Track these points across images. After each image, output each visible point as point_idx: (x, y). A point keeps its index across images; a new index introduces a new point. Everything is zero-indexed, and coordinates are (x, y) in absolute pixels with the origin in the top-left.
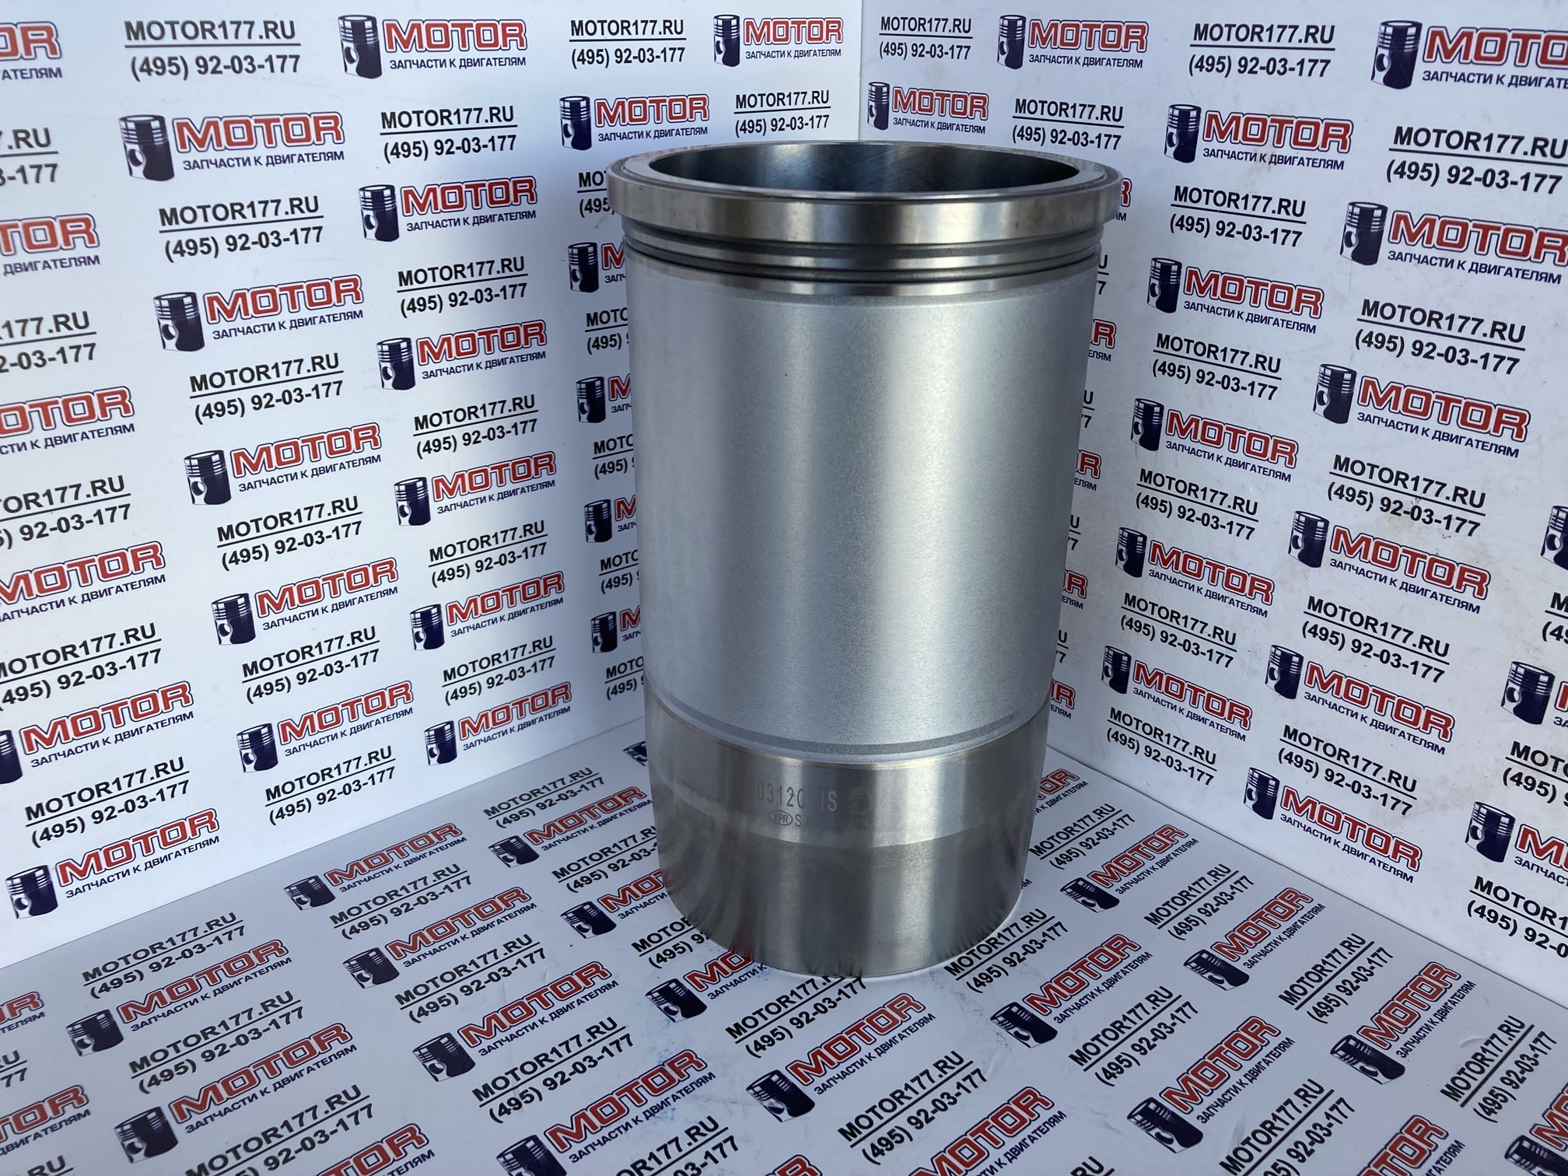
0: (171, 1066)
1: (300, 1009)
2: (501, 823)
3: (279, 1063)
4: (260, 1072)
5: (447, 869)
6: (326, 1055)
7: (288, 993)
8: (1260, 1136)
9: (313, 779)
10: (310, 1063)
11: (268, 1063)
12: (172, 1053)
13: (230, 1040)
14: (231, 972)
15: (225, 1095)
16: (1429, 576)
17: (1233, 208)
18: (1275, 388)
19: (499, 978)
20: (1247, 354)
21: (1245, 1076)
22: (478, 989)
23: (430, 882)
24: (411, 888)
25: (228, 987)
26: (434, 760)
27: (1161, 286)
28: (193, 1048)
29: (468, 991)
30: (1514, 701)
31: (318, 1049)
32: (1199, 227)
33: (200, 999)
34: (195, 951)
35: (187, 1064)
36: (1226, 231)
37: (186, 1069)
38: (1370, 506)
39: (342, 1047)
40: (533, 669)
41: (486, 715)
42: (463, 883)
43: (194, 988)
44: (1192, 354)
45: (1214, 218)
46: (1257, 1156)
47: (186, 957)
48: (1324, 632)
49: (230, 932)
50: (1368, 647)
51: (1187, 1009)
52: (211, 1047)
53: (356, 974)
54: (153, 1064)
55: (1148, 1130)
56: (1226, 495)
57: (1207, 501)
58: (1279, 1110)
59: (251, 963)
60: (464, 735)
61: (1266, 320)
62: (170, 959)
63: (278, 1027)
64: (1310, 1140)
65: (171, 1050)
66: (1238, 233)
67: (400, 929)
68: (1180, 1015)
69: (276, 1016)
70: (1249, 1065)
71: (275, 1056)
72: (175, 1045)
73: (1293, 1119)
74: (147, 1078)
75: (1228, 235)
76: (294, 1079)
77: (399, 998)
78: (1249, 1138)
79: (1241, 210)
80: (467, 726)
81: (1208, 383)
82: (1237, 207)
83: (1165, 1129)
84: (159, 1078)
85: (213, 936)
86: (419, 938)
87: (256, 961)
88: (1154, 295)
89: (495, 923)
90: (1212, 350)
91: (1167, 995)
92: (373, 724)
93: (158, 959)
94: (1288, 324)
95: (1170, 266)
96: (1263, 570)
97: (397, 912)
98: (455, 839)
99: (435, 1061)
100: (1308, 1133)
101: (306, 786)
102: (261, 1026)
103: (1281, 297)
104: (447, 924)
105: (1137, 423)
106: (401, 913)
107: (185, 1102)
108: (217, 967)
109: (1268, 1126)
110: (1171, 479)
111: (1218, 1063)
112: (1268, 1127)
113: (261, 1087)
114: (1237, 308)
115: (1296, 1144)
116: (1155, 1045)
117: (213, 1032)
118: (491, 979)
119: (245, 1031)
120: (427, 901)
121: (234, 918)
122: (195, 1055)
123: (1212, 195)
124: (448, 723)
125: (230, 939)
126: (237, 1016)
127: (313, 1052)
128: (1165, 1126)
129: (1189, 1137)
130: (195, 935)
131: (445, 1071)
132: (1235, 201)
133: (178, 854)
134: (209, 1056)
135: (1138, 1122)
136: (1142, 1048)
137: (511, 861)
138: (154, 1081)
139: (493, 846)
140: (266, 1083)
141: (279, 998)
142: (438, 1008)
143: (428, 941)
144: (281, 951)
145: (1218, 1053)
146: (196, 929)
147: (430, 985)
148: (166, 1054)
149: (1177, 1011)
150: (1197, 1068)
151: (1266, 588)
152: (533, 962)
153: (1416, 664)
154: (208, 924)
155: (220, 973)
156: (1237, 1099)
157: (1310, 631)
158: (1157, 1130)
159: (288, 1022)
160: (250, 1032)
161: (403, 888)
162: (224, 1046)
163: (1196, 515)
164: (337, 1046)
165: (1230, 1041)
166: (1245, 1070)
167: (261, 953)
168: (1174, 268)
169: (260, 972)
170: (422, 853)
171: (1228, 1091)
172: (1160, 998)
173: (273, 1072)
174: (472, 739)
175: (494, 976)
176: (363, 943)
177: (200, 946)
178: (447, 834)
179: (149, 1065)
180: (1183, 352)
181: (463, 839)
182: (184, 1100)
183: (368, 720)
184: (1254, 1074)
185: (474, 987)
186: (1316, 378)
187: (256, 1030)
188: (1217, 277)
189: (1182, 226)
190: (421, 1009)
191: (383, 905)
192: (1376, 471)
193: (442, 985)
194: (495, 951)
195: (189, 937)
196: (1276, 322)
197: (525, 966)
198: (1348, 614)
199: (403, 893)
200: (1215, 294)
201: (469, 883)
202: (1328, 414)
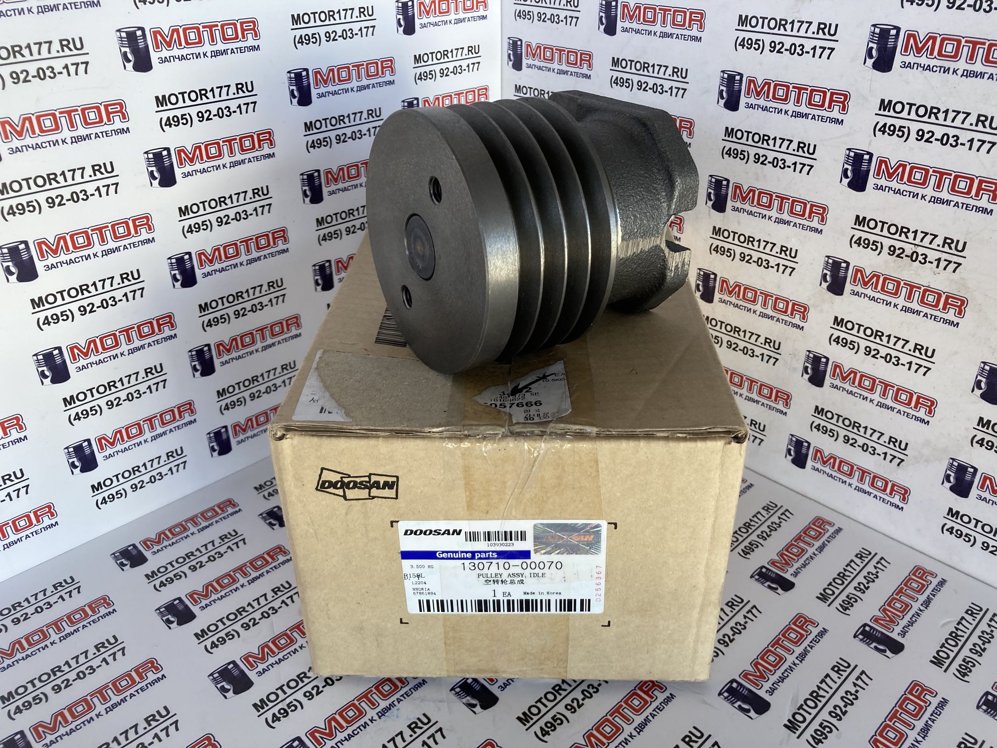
0: (29, 698)
1: (123, 649)
2: (266, 496)
3: (109, 692)
4: (95, 700)
5: (229, 533)
6: (144, 684)
7: (114, 637)
8: (809, 703)
9: (127, 474)
10: (132, 691)
11: (101, 692)
12: (30, 688)
13: (72, 676)
14: (72, 623)
15: (70, 719)
16: (922, 301)
17: (782, 31)
18: (812, 167)
19: (269, 616)
20: (791, 141)
21: (797, 658)
22: (254, 625)
23: (217, 544)
24: (203, 550)
25: (69, 634)
26: (216, 454)
27: (727, 92)
28: (45, 683)
29: (246, 627)
30: (981, 389)
31: (137, 679)
32: (757, 46)
33: (49, 645)
34: (44, 607)
35: (41, 696)
36: (777, 49)
37: (41, 700)
38: (880, 252)
39: (155, 677)
40: (283, 385)
41: (251, 420)
42: (241, 544)
43: (45, 637)
44: (750, 142)
45: (768, 39)
46: (809, 718)
47: (38, 612)
48: (844, 341)
49: (70, 592)
50: (876, 352)
51: (754, 611)
52: (58, 682)
53: (164, 618)
54: (17, 697)
55: (733, 703)
56: (775, 245)
57: (761, 249)
58: (821, 683)
59: (86, 615)
60: (236, 435)
61: (806, 116)
62: (27, 614)
63: (107, 663)
64: (844, 704)
65: (29, 686)
66: (786, 50)
67: (195, 581)
68: (750, 615)
69: (105, 655)
70: (799, 650)
71: (106, 687)
72: (32, 682)
73: (831, 688)
74: (12, 708)
75: (779, 52)
76: (120, 704)
77: (196, 635)
78: (802, 705)
79: (789, 32)
80: (237, 428)
81: (762, 163)
82: (785, 30)
83: (744, 702)
84: (22, 708)
85: (58, 595)
86: (210, 588)
87: (90, 613)
88: (722, 98)
89: (265, 574)
90: (765, 139)
91: (740, 601)
92: (168, 432)
93: (18, 615)
94: (822, 119)
95: (734, 76)
96: (801, 298)
97: (193, 569)
98: (234, 510)
99: (224, 683)
100: (842, 698)
101: (122, 480)
102: (95, 663)
103: (817, 98)
104: (230, 576)
105: (710, 193)
106: (196, 569)
107: (41, 726)
108: (61, 619)
109: (815, 694)
110: (735, 233)
111: (777, 649)
112: (815, 696)
113: (96, 712)
114: (784, 107)
115: (835, 707)
116: (734, 639)
117: (60, 671)
118: (263, 617)
119: (83, 668)
120: (215, 559)
121: (73, 580)
122: (47, 689)
123: (766, 21)
124: (223, 427)
125: (70, 596)
126: (77, 657)
127: (134, 681)
128: (745, 699)
129: (761, 706)
130: (45, 595)
131: (231, 691)
132: (784, 26)
133: (27, 537)
134: (57, 689)
135: (726, 698)
136: (725, 642)
137: (275, 525)
138: (18, 710)
139: (261, 514)
140: (100, 708)
141: (108, 640)
142: (225, 641)
143: (216, 590)
144: (108, 604)
145: (777, 643)
146: (45, 590)
147: (219, 624)
148: (26, 689)
149: (747, 613)
150: (764, 655)
151: (803, 310)
152: (293, 602)
153: (910, 363)
154: (54, 586)
155: (64, 624)
156: (792, 676)
157: (834, 341)
158: (739, 703)
159: (115, 659)
160: (87, 669)
161: (198, 550)
162: (68, 680)
163: (753, 259)
164: (151, 676)
165: (785, 633)
166: (796, 654)
167: (93, 606)
168: (738, 78)
169: (94, 621)
170: (210, 522)
171: (786, 670)
172: (735, 603)
173: (105, 699)
174: (242, 437)
175: (265, 614)
176: (169, 594)
177: (49, 603)
178: (227, 507)
179: (14, 698)
180: (744, 141)
181: (240, 510)
182: (41, 724)
183: (164, 430)
184: (802, 656)
185: (251, 624)
186: (842, 158)
187: (91, 667)
188: (769, 84)
189: (743, 46)
190: (213, 643)
191: (183, 564)
192: (886, 226)
193: (228, 623)
194: (265, 595)
195: (41, 596)
196: (814, 117)
197: (287, 605)
198: (862, 329)
199: (198, 553)
200: (768, 97)
201: (245, 543)
202: (851, 185)
